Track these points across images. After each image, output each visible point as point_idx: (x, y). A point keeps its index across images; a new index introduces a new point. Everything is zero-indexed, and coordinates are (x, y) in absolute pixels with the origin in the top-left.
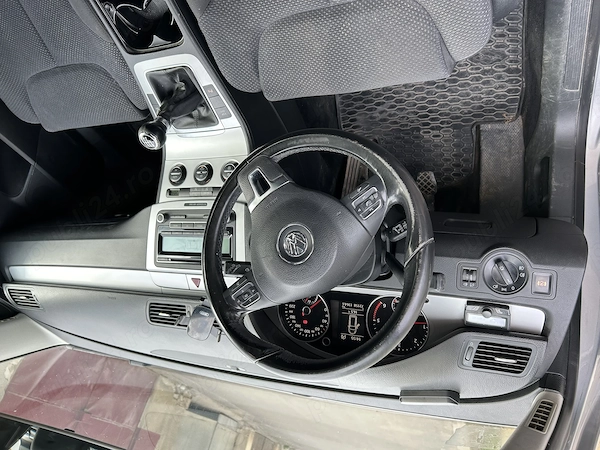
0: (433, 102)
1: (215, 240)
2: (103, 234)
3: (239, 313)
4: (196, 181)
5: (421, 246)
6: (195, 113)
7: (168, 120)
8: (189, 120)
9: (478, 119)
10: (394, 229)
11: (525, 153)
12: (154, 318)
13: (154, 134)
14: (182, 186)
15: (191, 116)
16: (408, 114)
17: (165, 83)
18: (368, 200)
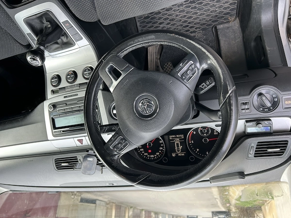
0: (191, 17)
1: (91, 114)
2: (16, 124)
3: (117, 156)
4: (68, 82)
5: (230, 92)
6: (59, 41)
7: (44, 46)
8: (57, 46)
9: (215, 23)
10: (201, 86)
11: (243, 37)
12: (59, 167)
13: (37, 55)
14: (60, 87)
15: (57, 43)
16: (177, 26)
17: (37, 25)
18: (188, 69)
